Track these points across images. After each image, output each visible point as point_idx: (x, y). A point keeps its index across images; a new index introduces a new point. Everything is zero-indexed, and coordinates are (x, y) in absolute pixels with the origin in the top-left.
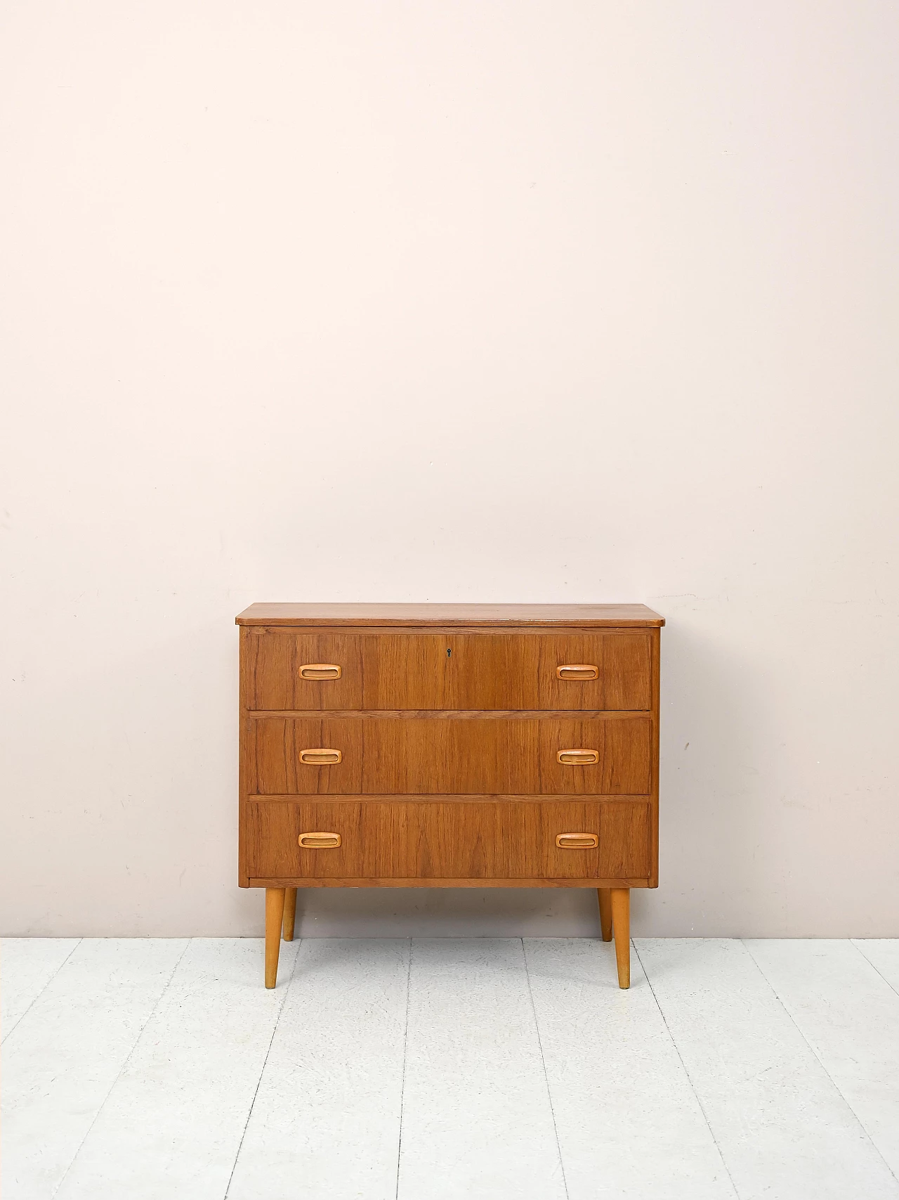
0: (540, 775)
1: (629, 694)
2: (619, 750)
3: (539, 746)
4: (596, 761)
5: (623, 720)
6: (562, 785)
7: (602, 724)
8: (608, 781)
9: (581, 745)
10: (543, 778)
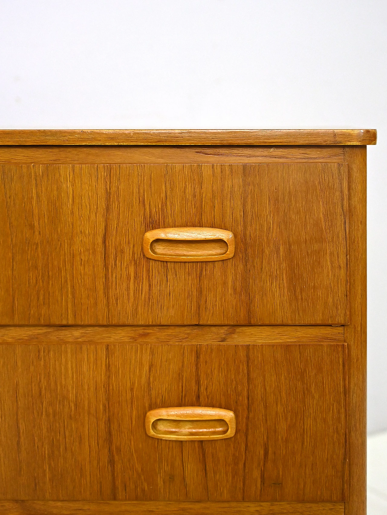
0: (112, 462)
1: (301, 290)
2: (280, 408)
3: (108, 400)
4: (231, 433)
5: (287, 347)
6: (160, 482)
7: (242, 354)
8: (256, 474)
9: (198, 397)
10: (118, 467)
